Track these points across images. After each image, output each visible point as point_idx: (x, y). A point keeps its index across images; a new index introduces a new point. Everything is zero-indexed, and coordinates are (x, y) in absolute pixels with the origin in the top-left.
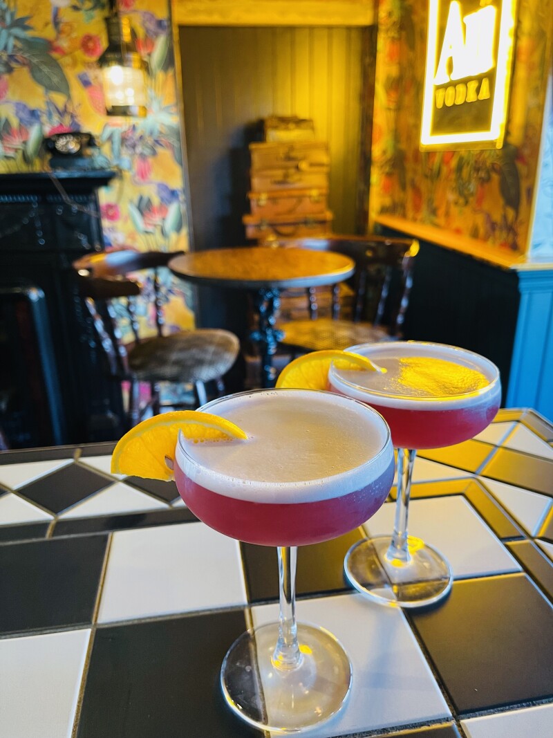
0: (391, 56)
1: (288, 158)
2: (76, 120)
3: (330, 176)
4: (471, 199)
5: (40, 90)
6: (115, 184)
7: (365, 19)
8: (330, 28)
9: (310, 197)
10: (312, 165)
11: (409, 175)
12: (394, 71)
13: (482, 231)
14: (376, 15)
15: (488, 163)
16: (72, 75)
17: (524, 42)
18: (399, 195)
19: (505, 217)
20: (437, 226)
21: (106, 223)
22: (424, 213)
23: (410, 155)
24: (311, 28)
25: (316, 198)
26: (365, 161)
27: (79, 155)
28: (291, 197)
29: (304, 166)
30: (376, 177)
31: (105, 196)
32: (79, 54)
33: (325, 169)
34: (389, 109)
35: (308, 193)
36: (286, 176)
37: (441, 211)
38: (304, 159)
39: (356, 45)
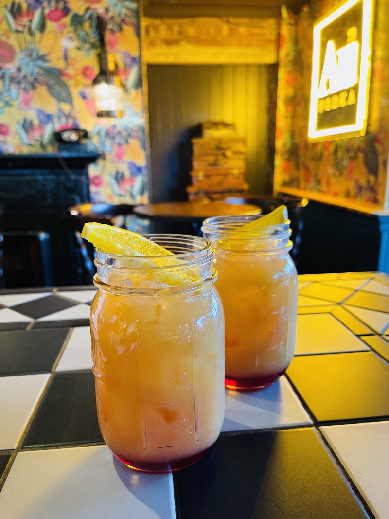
0: (288, 82)
1: (218, 148)
2: (76, 121)
3: (246, 161)
4: (344, 172)
5: (53, 101)
6: (100, 162)
7: (270, 59)
8: (247, 66)
9: (232, 174)
10: (235, 153)
11: (301, 159)
12: (290, 92)
13: (352, 192)
14: (278, 57)
15: (355, 146)
16: (75, 92)
17: (378, 65)
18: (295, 173)
19: (368, 182)
20: (320, 191)
21: (93, 189)
22: (312, 183)
23: (302, 146)
24: (234, 66)
25: (237, 176)
26: (271, 151)
27: (77, 143)
28: (219, 174)
29: (228, 153)
30: (279, 162)
31: (93, 170)
32: (80, 78)
33: (243, 156)
34: (288, 117)
35: (231, 171)
36: (217, 161)
37: (324, 182)
38: (229, 148)
39: (265, 76)
